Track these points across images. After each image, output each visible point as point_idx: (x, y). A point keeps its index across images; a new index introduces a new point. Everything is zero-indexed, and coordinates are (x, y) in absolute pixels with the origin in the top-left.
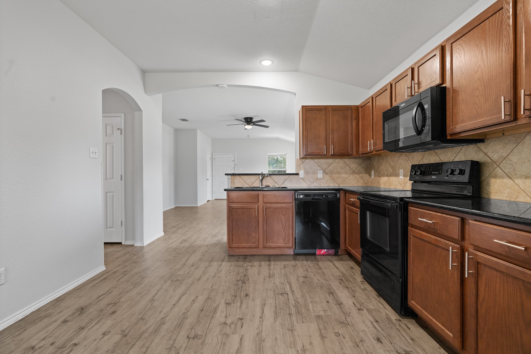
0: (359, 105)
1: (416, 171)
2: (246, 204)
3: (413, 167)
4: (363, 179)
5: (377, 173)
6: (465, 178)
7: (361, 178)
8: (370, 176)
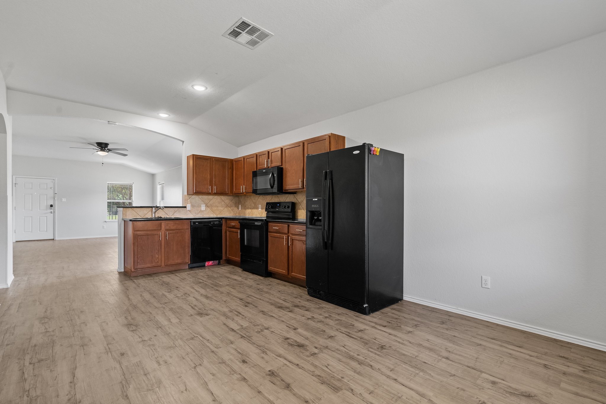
0: (233, 159)
1: (269, 206)
2: (150, 231)
3: (267, 204)
4: (234, 211)
5: (243, 207)
6: (289, 210)
7: (232, 210)
8: (238, 209)
